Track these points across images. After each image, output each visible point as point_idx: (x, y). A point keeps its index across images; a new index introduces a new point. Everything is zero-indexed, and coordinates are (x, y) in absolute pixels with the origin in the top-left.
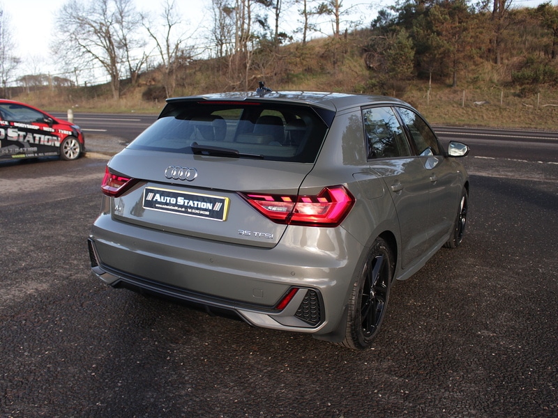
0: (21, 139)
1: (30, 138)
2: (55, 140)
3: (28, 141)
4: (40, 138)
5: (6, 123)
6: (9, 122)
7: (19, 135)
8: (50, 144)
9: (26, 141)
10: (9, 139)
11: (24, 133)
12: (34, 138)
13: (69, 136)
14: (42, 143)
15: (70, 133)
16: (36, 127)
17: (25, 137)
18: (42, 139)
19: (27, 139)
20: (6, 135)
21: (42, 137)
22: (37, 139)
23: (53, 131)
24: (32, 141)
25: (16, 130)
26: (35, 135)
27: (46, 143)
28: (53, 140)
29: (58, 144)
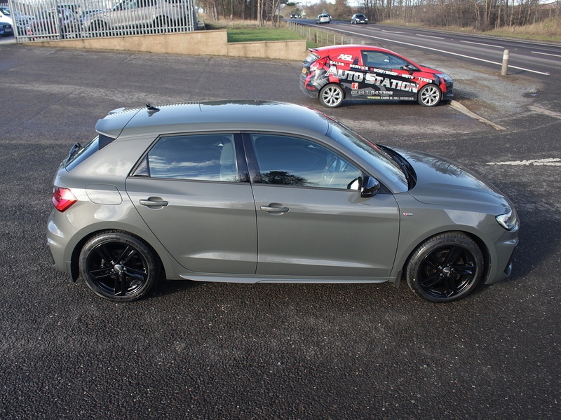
0: (378, 84)
1: (387, 82)
2: (413, 86)
3: (385, 85)
4: (397, 84)
5: (367, 68)
6: (369, 68)
7: (376, 79)
8: (407, 89)
9: (382, 85)
10: (366, 82)
11: (382, 78)
12: (391, 83)
13: (429, 83)
14: (398, 88)
15: (431, 81)
16: (395, 74)
17: (382, 81)
18: (399, 85)
19: (384, 83)
20: (364, 79)
21: (400, 82)
22: (394, 84)
23: (412, 78)
24: (388, 86)
25: (375, 75)
26: (392, 80)
27: (403, 89)
28: (410, 86)
29: (415, 90)
